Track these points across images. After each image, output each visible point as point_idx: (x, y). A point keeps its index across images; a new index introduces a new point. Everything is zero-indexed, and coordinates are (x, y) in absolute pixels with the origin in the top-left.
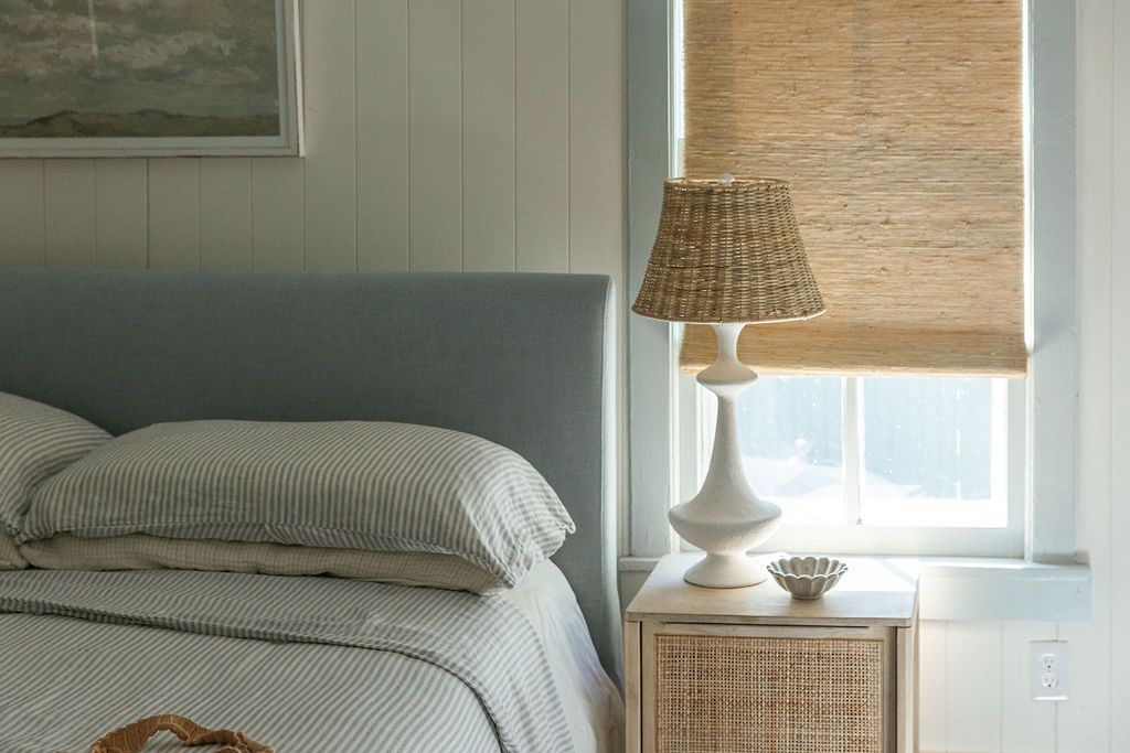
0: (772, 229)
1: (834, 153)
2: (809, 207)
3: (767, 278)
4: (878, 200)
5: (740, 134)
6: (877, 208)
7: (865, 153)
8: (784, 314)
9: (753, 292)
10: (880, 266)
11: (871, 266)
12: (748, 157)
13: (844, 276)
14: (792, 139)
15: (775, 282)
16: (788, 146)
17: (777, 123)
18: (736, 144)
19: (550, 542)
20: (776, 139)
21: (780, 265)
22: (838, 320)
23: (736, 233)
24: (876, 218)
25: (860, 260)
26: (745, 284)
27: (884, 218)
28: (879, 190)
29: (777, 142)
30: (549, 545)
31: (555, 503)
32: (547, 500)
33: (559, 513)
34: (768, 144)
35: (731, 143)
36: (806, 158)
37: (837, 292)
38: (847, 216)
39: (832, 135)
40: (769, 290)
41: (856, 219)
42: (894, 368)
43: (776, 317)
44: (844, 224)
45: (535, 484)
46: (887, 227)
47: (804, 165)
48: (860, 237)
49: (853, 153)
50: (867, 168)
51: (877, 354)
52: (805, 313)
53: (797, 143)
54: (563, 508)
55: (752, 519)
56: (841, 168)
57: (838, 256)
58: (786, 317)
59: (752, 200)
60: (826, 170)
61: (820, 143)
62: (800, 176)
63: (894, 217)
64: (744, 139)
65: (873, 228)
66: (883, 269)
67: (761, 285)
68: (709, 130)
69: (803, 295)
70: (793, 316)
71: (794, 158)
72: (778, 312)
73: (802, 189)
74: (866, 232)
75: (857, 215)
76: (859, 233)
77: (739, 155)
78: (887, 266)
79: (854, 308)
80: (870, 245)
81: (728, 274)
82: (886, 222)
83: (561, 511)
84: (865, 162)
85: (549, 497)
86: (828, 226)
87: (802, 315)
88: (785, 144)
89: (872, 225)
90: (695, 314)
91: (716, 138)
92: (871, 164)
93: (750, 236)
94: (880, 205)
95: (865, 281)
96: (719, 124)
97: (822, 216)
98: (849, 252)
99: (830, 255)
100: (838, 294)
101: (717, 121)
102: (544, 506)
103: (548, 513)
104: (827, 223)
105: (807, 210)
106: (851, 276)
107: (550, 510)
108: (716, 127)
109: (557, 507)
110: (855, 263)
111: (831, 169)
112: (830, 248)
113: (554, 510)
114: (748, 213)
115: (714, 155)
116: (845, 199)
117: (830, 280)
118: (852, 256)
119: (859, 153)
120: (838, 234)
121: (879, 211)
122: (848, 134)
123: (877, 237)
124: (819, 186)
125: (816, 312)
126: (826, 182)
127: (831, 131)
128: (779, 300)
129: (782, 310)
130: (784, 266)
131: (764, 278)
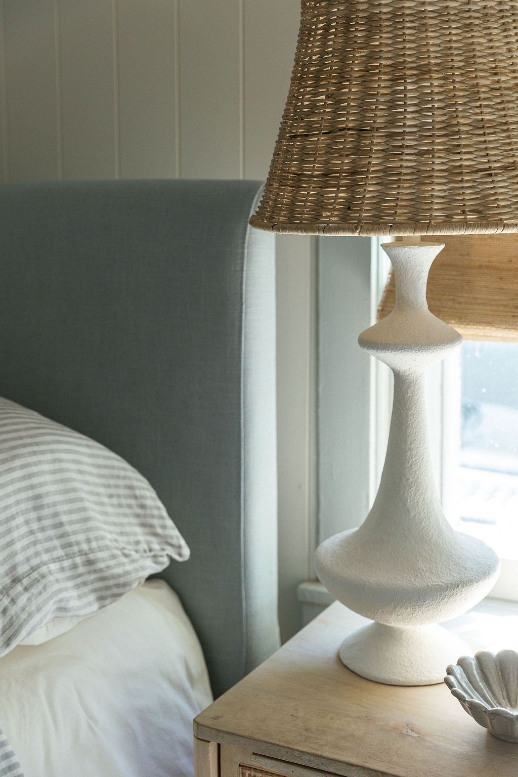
0: (469, 61)
3: (453, 150)
8: (485, 220)
9: (421, 177)
15: (467, 160)
19: (111, 582)
23: (396, 67)
26: (408, 162)
30: (108, 588)
31: (153, 516)
32: (139, 511)
33: (159, 531)
43: (466, 224)
45: (117, 486)
54: (169, 523)
55: (435, 581)
58: (487, 226)
67: (438, 163)
70: (499, 224)
72: (471, 216)
81: (378, 143)
83: (164, 527)
85: (143, 506)
90: (317, 218)
93: (423, 72)
102: (133, 520)
103: (138, 530)
107: (143, 525)
109: (156, 522)
113: (152, 526)
114: (423, 28)
128: (476, 193)
129: (479, 212)
130: (492, 130)
131: (448, 151)
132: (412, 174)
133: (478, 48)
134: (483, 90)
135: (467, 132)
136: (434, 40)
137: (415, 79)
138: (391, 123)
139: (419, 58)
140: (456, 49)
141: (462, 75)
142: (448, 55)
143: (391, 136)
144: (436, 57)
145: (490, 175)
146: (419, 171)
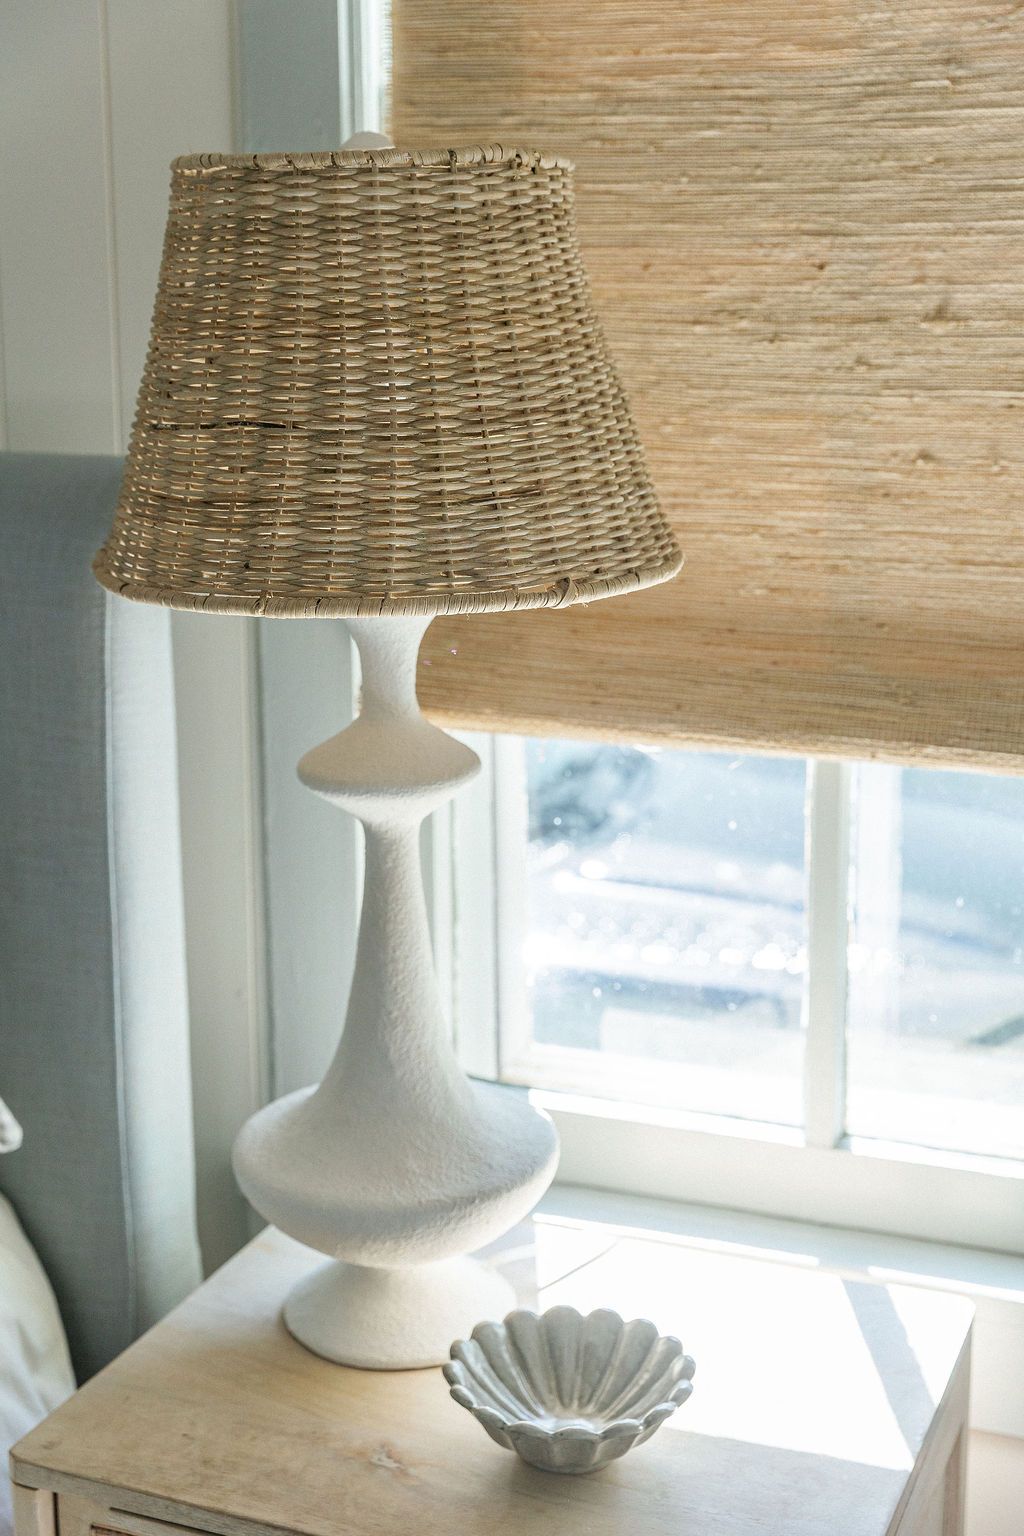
1: (792, 107)
2: (716, 272)
3: (430, 464)
4: (918, 246)
5: (532, 63)
6: (913, 273)
7: (885, 103)
8: (483, 590)
9: (373, 512)
10: (913, 447)
11: (887, 448)
12: (554, 128)
13: (811, 475)
14: (672, 69)
15: (452, 482)
16: (661, 93)
17: (633, 22)
18: (520, 91)
20: (630, 72)
21: (475, 421)
22: (785, 601)
24: (909, 304)
25: (858, 428)
26: (348, 483)
27: (931, 303)
28: (921, 215)
29: (631, 82)
34: (606, 89)
35: (508, 90)
36: (711, 125)
37: (785, 520)
38: (823, 296)
39: (789, 53)
40: (431, 504)
41: (850, 306)
42: (930, 750)
44: (815, 320)
46: (939, 328)
47: (705, 147)
48: (860, 361)
49: (847, 104)
50: (891, 149)
51: (887, 703)
52: (563, 586)
53: (688, 79)
56: (809, 155)
57: (797, 415)
59: (388, 200)
60: (768, 158)
61: (754, 78)
62: (694, 180)
63: (964, 298)
64: (542, 75)
65: (899, 334)
66: (925, 456)
67: (403, 488)
68: (452, 56)
69: (563, 526)
70: (509, 594)
71: (677, 128)
72: (460, 583)
73: (699, 219)
74: (877, 344)
75: (853, 295)
76: (857, 347)
77: (529, 125)
78: (937, 447)
79: (835, 569)
80: (887, 385)
81: (296, 450)
82: (939, 314)
84: (884, 132)
86: (772, 328)
87: (550, 594)
88: (653, 87)
89: (897, 324)
91: (470, 78)
92: (906, 134)
93: (372, 320)
94: (922, 263)
95: (868, 490)
96: (476, 36)
97: (755, 299)
98: (827, 403)
99: (774, 414)
100: (792, 527)
101: (472, 29)
104: (767, 319)
105: (711, 281)
106: (827, 475)
108: (470, 45)
110: (844, 436)
111: (782, 157)
112: (773, 392)
114: (372, 243)
115: (464, 127)
116: (819, 247)
117: (773, 486)
118: (835, 417)
119: (868, 104)
120: (800, 351)
121: (921, 280)
122: (835, 45)
123: (909, 360)
124: (747, 210)
125: (617, 581)
126: (766, 197)
127: (785, 40)
128: (470, 540)
129: (475, 575)
130: (497, 427)
131: (419, 466)
132: (356, 506)
133: (471, 279)
134: (481, 353)
135: (453, 432)
136: (392, 265)
137: (358, 335)
138: (319, 414)
139: (367, 297)
140: (432, 280)
141: (442, 327)
142: (418, 292)
143: (317, 437)
144: (396, 297)
145: (495, 507)
146: (368, 501)
